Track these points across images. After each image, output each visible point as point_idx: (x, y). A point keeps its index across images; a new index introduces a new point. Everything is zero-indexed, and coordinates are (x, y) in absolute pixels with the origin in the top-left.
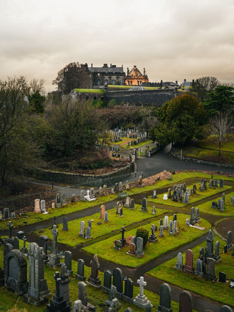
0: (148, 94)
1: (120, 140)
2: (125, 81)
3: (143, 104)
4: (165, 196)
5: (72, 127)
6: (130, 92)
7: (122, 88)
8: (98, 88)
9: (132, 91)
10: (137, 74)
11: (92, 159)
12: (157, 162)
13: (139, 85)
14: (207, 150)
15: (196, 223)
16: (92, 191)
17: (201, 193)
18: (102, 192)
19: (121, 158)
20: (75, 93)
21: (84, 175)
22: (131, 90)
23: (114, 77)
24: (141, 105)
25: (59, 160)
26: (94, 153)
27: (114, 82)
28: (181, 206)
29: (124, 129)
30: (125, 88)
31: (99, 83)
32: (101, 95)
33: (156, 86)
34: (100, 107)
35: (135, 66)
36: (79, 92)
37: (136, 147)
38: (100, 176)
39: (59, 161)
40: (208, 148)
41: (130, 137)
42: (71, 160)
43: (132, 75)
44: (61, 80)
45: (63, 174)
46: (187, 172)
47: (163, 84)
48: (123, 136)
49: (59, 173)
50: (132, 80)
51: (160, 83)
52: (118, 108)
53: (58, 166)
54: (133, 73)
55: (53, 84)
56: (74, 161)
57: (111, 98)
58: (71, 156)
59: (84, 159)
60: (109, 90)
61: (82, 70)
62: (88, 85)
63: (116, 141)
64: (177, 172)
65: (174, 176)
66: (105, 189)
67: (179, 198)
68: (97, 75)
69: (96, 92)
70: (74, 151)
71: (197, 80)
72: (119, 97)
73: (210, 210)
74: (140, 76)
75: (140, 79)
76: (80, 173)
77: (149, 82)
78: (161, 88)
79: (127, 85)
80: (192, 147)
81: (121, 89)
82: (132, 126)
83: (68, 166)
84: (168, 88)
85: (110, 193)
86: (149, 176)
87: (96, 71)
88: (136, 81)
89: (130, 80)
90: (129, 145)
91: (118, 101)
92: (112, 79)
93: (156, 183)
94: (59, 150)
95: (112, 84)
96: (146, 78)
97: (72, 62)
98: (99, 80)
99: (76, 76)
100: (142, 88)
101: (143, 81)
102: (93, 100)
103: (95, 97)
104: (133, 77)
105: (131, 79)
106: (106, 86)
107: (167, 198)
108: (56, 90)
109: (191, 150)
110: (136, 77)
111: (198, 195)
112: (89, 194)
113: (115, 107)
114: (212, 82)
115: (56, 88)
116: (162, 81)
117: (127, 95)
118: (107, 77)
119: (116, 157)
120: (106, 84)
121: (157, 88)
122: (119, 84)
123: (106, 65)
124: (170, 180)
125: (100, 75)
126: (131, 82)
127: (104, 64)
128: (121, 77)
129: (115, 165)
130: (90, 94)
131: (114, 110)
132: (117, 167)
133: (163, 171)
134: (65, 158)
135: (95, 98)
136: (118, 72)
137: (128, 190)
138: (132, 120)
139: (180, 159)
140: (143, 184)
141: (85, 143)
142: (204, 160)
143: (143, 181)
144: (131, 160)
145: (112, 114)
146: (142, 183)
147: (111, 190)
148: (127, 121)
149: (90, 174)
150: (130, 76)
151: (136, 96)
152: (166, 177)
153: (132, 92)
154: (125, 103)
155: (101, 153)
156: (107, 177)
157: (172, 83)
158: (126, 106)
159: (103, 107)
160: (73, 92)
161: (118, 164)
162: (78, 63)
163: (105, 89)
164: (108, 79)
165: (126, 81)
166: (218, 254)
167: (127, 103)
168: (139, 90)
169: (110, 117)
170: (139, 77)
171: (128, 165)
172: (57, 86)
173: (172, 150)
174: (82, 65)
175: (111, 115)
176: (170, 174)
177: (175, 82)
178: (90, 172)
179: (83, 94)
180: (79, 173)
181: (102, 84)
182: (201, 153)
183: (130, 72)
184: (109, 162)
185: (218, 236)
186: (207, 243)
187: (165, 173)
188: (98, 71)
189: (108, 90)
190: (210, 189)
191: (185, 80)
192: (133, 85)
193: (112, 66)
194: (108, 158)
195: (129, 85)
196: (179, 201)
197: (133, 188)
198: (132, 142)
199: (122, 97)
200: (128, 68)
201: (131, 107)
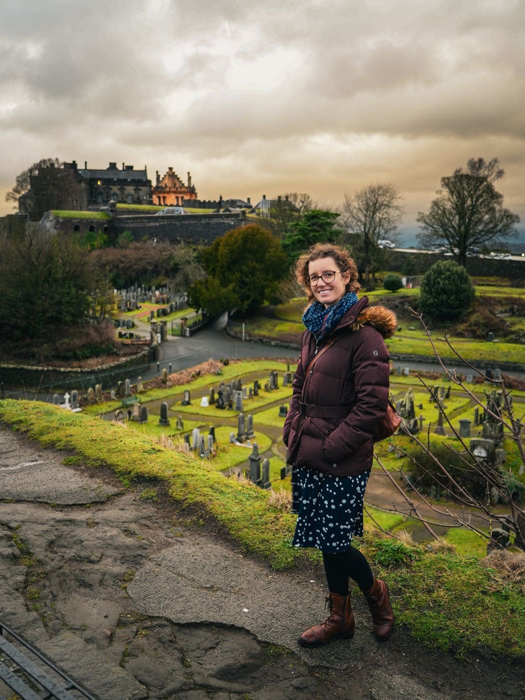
0: (193, 222)
1: (138, 308)
2: (151, 197)
3: (184, 241)
4: (205, 400)
5: (40, 283)
6: (158, 217)
7: (144, 210)
8: (97, 210)
9: (163, 216)
10: (175, 184)
11: (78, 342)
12: (201, 345)
13: (178, 205)
14: (288, 324)
15: (248, 439)
16: (75, 396)
17: (267, 395)
18: (92, 398)
19: (134, 340)
20: (51, 218)
21: (62, 369)
22: (160, 214)
23: (130, 189)
24: (180, 243)
25: (16, 344)
26: (84, 330)
27: (130, 198)
28: (230, 416)
29: (147, 288)
30: (150, 210)
31: (100, 200)
32: (104, 223)
33: (209, 208)
34: (101, 246)
35: (171, 169)
36: (59, 217)
37: (164, 319)
38: (92, 371)
39: (17, 347)
40: (290, 318)
41: (157, 302)
42: (39, 344)
43: (166, 185)
44: (23, 193)
45: (22, 369)
46: (250, 361)
47: (223, 204)
48: (143, 301)
49: (16, 369)
50: (166, 195)
51: (217, 201)
52: (136, 248)
53: (15, 355)
54: (168, 182)
55: (7, 200)
56: (45, 345)
57: (122, 230)
58: (39, 337)
59: (63, 343)
60: (119, 213)
61: (66, 173)
62: (78, 202)
63: (129, 310)
64: (232, 362)
65: (226, 368)
66: (99, 391)
67: (227, 403)
68: (97, 184)
69: (94, 216)
70: (44, 328)
71: (287, 197)
72: (138, 227)
73: (276, 420)
74: (181, 187)
75: (180, 193)
76: (55, 366)
77: (198, 199)
78: (218, 211)
79: (155, 205)
80: (264, 318)
81: (143, 212)
82: (164, 282)
83: (33, 356)
84: (229, 211)
85: (108, 399)
86: (182, 369)
87: (93, 176)
88: (173, 196)
89: (161, 195)
90: (152, 317)
91: (137, 235)
92: (126, 192)
93: (192, 380)
94: (15, 327)
95: (125, 202)
96: (192, 190)
97: (46, 158)
98: (101, 193)
99: (54, 185)
100: (182, 211)
101: (187, 197)
102: (87, 232)
103: (92, 226)
104: (167, 189)
105: (164, 193)
106: (113, 205)
107: (207, 404)
108: (13, 212)
109: (262, 324)
110: (173, 189)
111: (262, 398)
112: (70, 401)
113: (131, 246)
114: (303, 202)
115: (15, 208)
116: (221, 198)
117: (153, 224)
118: (115, 189)
119: (127, 338)
120: (112, 201)
121: (210, 211)
122: (139, 201)
123: (113, 166)
124: (218, 374)
125: (103, 184)
126: (164, 198)
127: (111, 164)
128: (143, 188)
129: (121, 353)
130: (81, 220)
131: (128, 252)
132: (125, 355)
133: (207, 360)
134: (28, 340)
135: (92, 229)
136: (137, 178)
137: (141, 393)
138: (163, 271)
139: (242, 340)
140: (168, 383)
141: (66, 312)
142: (282, 341)
143: (171, 377)
144: (153, 342)
145: (124, 259)
146: (166, 381)
147: (109, 393)
148: (153, 273)
149: (73, 367)
150: (162, 187)
151: (169, 225)
152: (213, 370)
153: (163, 218)
154: (149, 239)
155: (97, 330)
156: (103, 371)
157: (240, 201)
158: (152, 244)
159: (109, 246)
160: (48, 217)
161: (128, 350)
162: (57, 159)
163: (112, 211)
164: (118, 192)
165: (155, 197)
166: (267, 479)
167: (153, 240)
168: (176, 214)
169: (121, 266)
170: (179, 190)
171: (145, 350)
172: (16, 204)
173: (229, 324)
174: (65, 164)
175: (122, 262)
176: (220, 365)
177: (246, 201)
178: (75, 364)
179: (68, 221)
180: (52, 366)
181: (106, 202)
182: (278, 328)
183: (161, 179)
184: (112, 347)
185: (278, 456)
186: (251, 463)
187: (211, 363)
188: (99, 176)
189: (117, 214)
190: (284, 388)
191: (264, 197)
192: (166, 205)
193: (126, 167)
194: (109, 340)
195: (160, 205)
196: (227, 407)
197: (150, 390)
198: (158, 310)
199: (144, 227)
200: (157, 172)
201: (161, 245)
